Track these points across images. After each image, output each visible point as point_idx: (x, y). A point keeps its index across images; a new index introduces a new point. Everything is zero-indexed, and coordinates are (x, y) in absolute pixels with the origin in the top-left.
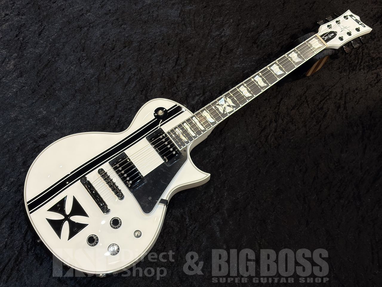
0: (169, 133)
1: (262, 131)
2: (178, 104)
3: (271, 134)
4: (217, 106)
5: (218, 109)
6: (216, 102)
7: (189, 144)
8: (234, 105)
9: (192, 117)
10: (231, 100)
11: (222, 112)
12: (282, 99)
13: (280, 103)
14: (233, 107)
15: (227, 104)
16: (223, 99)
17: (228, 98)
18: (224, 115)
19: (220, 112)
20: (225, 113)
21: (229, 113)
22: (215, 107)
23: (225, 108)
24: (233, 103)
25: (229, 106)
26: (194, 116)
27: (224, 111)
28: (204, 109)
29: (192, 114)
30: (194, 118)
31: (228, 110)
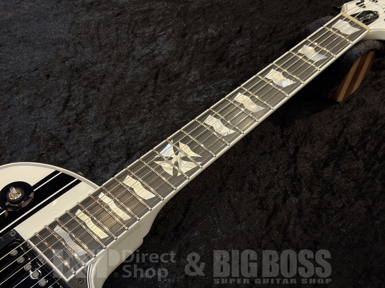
0: (34, 239)
1: (270, 217)
2: (62, 170)
3: (292, 223)
4: (157, 162)
5: (160, 168)
6: (153, 154)
7: (93, 263)
8: (197, 155)
9: (96, 194)
10: (189, 145)
11: (171, 173)
12: (297, 149)
13: (294, 157)
14: (196, 159)
15: (181, 155)
16: (169, 145)
17: (182, 141)
18: (176, 178)
19: (166, 174)
20: (179, 174)
21: (189, 173)
22: (152, 164)
23: (176, 164)
24: (194, 151)
25: (185, 158)
26: (101, 191)
27: (175, 171)
28: (126, 173)
29: (95, 188)
30: (102, 196)
31: (185, 167)
